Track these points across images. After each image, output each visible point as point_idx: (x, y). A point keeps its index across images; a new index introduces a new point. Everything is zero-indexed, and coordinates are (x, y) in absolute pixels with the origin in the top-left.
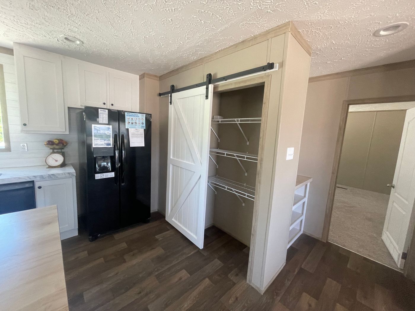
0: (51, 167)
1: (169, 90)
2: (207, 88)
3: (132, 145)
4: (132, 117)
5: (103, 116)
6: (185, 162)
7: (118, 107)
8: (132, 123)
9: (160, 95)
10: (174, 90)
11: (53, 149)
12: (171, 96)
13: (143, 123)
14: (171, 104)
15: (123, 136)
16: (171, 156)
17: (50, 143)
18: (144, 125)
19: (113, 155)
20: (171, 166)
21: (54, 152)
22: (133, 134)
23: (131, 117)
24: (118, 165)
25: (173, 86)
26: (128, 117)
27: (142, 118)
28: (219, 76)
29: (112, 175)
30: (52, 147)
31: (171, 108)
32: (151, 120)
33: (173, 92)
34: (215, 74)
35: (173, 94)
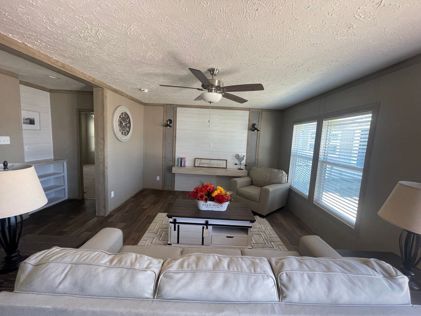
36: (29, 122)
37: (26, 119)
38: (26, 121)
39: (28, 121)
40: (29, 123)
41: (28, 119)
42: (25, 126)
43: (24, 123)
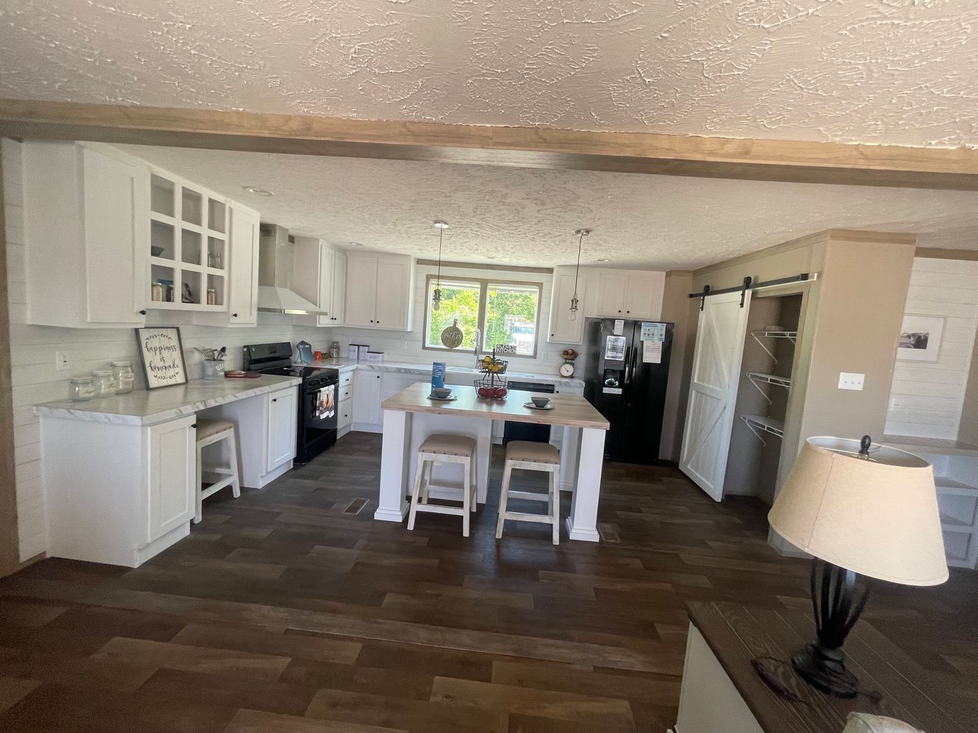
0: (563, 377)
1: (702, 291)
2: (743, 295)
3: (645, 361)
4: (650, 328)
5: (619, 327)
6: (711, 386)
7: (634, 316)
8: (649, 335)
9: (691, 296)
10: (708, 291)
11: (566, 359)
12: (703, 300)
13: (661, 335)
14: (702, 310)
15: (636, 349)
16: (695, 379)
17: (566, 353)
18: (664, 337)
19: (622, 369)
20: (694, 392)
21: (566, 363)
22: (648, 347)
23: (647, 328)
24: (626, 381)
25: (707, 288)
26: (645, 328)
27: (661, 330)
28: (760, 281)
29: (619, 391)
30: (566, 357)
31: (703, 316)
32: (674, 331)
33: (707, 295)
34: (756, 278)
35: (706, 297)
36: (913, 343)
37: (909, 337)
38: (907, 340)
39: (912, 340)
40: (913, 345)
41: (914, 335)
42: (903, 353)
43: (902, 345)
